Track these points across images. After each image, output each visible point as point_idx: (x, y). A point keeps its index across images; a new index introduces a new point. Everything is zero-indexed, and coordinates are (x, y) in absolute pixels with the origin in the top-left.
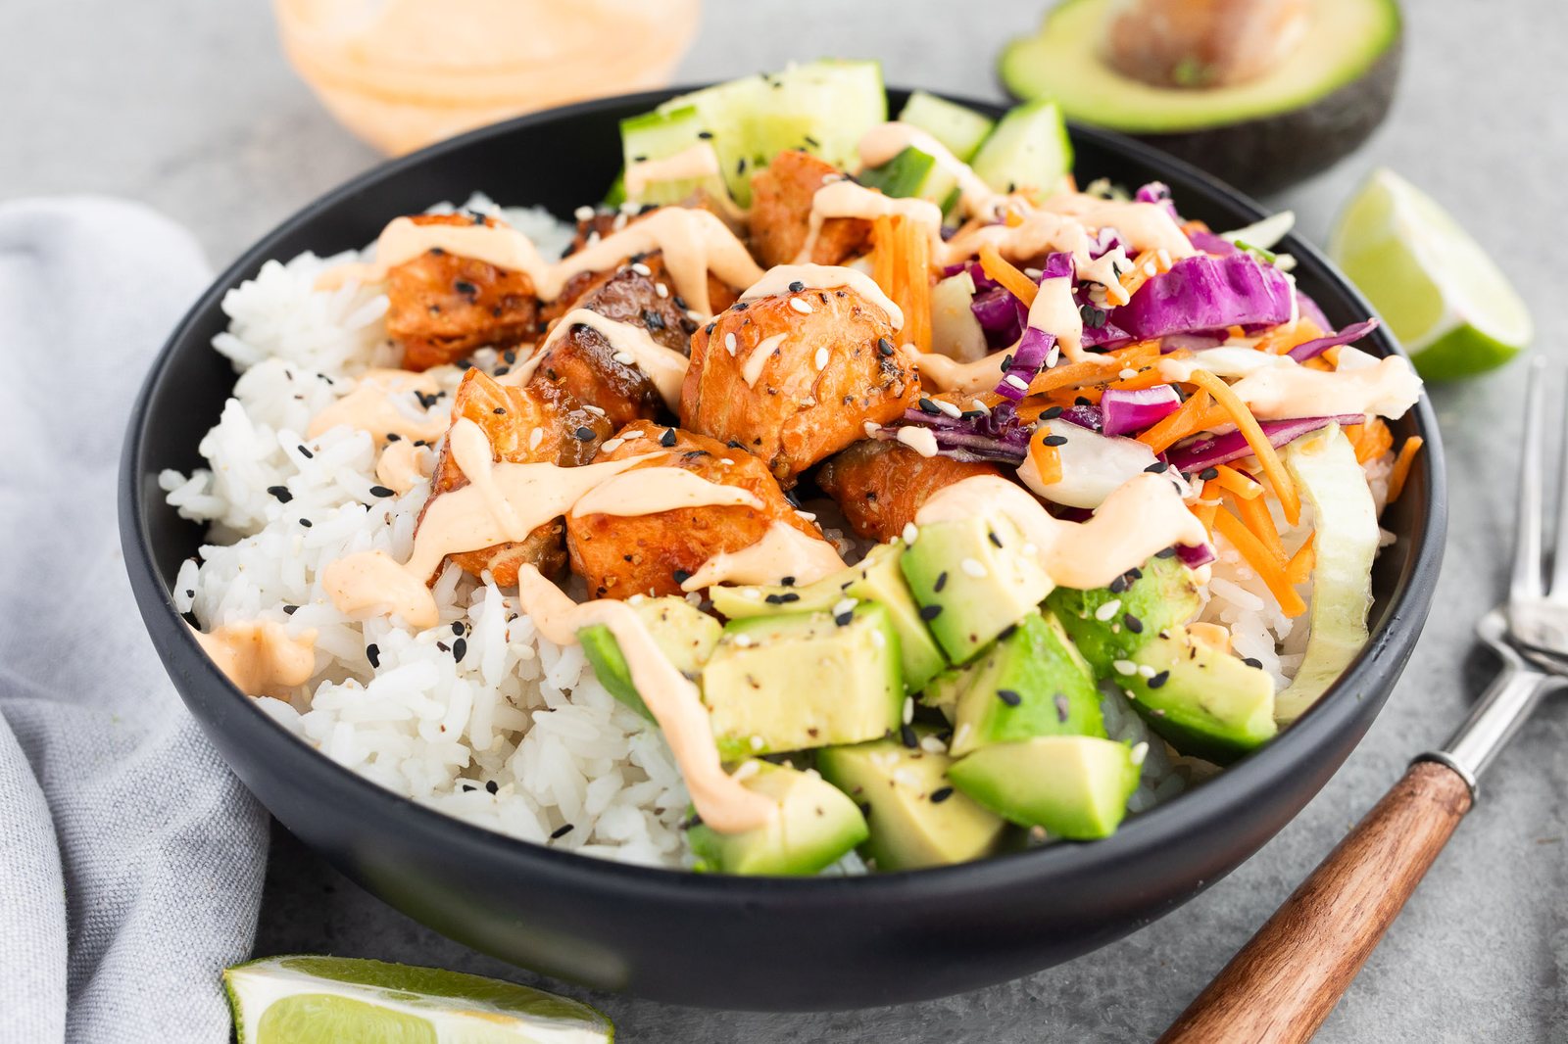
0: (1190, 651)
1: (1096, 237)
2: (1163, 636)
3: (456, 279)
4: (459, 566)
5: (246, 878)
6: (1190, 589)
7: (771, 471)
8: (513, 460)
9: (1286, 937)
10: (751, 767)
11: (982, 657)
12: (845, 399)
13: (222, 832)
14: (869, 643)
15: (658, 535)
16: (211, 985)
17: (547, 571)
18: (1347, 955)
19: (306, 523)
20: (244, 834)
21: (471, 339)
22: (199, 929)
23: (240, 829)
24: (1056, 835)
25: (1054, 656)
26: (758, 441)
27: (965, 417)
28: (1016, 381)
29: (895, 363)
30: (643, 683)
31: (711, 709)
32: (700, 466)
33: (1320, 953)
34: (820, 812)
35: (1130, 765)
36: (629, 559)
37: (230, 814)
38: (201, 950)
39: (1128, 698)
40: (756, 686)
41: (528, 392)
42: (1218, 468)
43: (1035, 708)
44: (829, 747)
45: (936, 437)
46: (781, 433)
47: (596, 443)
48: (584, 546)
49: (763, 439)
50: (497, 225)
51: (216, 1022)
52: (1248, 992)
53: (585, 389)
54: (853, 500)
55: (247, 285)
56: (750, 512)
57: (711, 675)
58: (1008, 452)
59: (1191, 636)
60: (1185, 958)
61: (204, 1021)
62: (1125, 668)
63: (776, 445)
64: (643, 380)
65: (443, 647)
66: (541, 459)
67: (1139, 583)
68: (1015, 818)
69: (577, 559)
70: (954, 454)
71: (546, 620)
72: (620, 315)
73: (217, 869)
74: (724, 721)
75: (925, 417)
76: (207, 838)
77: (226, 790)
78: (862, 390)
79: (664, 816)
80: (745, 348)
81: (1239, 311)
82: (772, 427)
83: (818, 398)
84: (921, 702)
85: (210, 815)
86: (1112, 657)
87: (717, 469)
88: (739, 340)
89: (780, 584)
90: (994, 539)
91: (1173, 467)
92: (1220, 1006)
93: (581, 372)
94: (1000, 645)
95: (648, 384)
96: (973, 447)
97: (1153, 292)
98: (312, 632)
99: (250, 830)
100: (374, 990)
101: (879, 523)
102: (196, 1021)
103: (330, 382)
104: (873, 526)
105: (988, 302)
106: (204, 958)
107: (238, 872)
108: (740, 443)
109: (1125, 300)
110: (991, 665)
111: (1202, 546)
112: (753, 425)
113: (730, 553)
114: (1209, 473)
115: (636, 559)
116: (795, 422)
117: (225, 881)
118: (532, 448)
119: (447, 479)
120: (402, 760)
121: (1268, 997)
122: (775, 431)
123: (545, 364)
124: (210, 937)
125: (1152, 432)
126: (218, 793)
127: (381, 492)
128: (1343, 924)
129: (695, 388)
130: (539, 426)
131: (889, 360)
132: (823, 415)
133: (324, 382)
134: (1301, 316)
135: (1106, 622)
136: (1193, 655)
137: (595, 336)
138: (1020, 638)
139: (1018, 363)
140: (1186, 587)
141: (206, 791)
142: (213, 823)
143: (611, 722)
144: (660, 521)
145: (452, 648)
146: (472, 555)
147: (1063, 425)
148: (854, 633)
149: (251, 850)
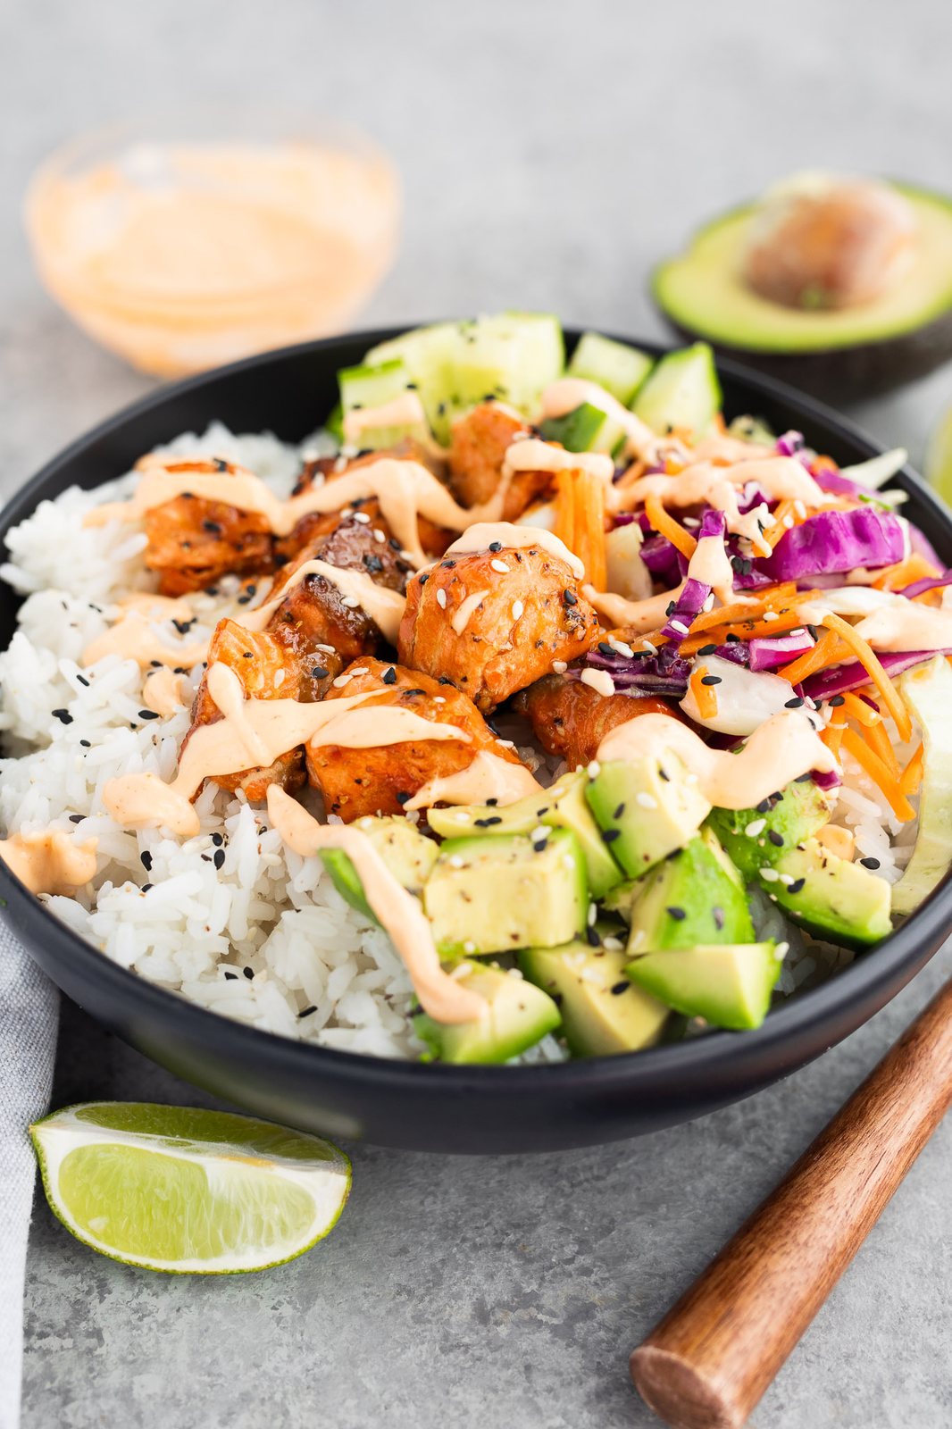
0: (822, 862)
1: (742, 492)
2: (800, 848)
3: (204, 519)
4: (217, 784)
5: (43, 1039)
6: (822, 807)
7: (475, 703)
8: (260, 697)
9: (895, 1079)
10: (466, 967)
11: (653, 873)
12: (537, 643)
13: (22, 1001)
14: (561, 865)
15: (383, 762)
16: (19, 1137)
17: (290, 790)
18: (945, 1091)
19: (85, 744)
20: (39, 1000)
21: (217, 570)
22: (7, 1088)
23: (37, 997)
24: (714, 1025)
25: (712, 874)
26: (465, 679)
27: (637, 656)
28: (678, 626)
29: (578, 610)
30: (375, 899)
31: (431, 920)
32: (417, 704)
33: (922, 1092)
34: (522, 1007)
35: (774, 960)
36: (359, 782)
37: (28, 985)
38: (10, 1107)
39: (772, 900)
40: (468, 900)
41: (272, 637)
42: (844, 696)
43: (698, 922)
44: (528, 949)
45: (613, 679)
46: (483, 672)
47: (329, 679)
48: (320, 771)
49: (469, 677)
50: (238, 472)
51: (24, 1168)
52: (865, 1128)
53: (319, 629)
54: (543, 725)
55: (25, 524)
56: (459, 745)
57: (431, 892)
58: (672, 685)
59: (823, 848)
60: (812, 1086)
61: (15, 1169)
62: (769, 875)
63: (480, 682)
64: (366, 619)
65: (206, 858)
66: (284, 696)
67: (780, 804)
68: (680, 1009)
69: (315, 778)
70: (628, 692)
71: (291, 835)
72: (346, 563)
73: (19, 1034)
74: (443, 929)
75: (604, 661)
76: (10, 1006)
77: (23, 964)
78: (552, 635)
79: (392, 1000)
80: (454, 603)
81: (862, 556)
82: (476, 669)
83: (515, 644)
84: (603, 906)
85: (11, 987)
86: (758, 865)
87: (432, 708)
88: (449, 595)
89: (485, 804)
90: (662, 775)
91: (808, 698)
92: (843, 1140)
93: (315, 615)
94: (669, 864)
95: (371, 624)
96: (644, 685)
97: (791, 542)
98: (94, 841)
99: (44, 996)
100: (155, 1139)
101: (565, 745)
102: (8, 1169)
103: (100, 611)
104: (560, 747)
105: (654, 550)
106: (12, 1114)
107: (36, 1034)
108: (449, 679)
109: (768, 553)
110: (661, 879)
111: (832, 773)
112: (460, 667)
113: (444, 777)
114: (838, 700)
115: (365, 782)
116: (495, 663)
117: (26, 1044)
118: (276, 686)
119: (204, 712)
120: (175, 952)
121: (881, 1132)
122: (479, 672)
123: (284, 606)
124: (16, 1095)
125: (790, 668)
126: (17, 967)
127: (147, 715)
128: (941, 1066)
129: (410, 628)
130: (281, 667)
131: (574, 608)
132: (519, 657)
133: (94, 612)
134: (913, 550)
135: (753, 838)
136: (824, 865)
137: (325, 584)
138: (685, 860)
139: (680, 609)
140: (819, 805)
141: (7, 965)
142: (14, 994)
143: (347, 921)
144: (385, 752)
145: (213, 857)
146: (227, 778)
147: (717, 661)
148: (550, 856)
149: (46, 1015)
